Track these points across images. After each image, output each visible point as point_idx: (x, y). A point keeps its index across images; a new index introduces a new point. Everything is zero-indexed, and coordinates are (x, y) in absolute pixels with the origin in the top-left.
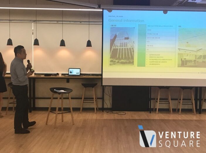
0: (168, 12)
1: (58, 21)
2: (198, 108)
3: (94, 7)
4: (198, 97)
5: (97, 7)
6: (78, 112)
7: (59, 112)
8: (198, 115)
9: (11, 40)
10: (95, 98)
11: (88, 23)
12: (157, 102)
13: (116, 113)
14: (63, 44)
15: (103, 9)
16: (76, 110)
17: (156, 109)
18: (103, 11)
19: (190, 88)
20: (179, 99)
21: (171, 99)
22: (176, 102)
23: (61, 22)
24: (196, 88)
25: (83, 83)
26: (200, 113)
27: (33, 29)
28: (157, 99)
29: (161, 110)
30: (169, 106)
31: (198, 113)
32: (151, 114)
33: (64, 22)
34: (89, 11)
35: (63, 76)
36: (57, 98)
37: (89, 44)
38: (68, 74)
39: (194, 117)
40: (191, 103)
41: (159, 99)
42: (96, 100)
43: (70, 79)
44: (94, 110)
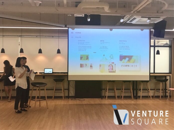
0: (113, 29)
1: (37, 36)
2: (135, 95)
3: (62, 26)
4: (135, 88)
5: (64, 26)
6: (51, 99)
7: (37, 100)
8: (135, 100)
9: (4, 49)
10: (63, 89)
11: (58, 37)
12: (106, 91)
13: (78, 100)
14: (40, 51)
15: (68, 28)
16: (50, 97)
17: (106, 96)
18: (68, 29)
19: (129, 81)
20: (121, 89)
21: (116, 89)
22: (120, 91)
23: (39, 37)
24: (133, 81)
25: (54, 79)
26: (136, 99)
27: (19, 41)
28: (107, 89)
29: (110, 97)
30: (115, 94)
31: (135, 99)
32: (102, 100)
33: (41, 37)
34: (59, 29)
35: (40, 74)
36: (36, 90)
37: (59, 52)
38: (44, 73)
39: (133, 102)
40: (130, 92)
41: (108, 89)
42: (63, 91)
43: (45, 77)
44: (62, 97)
